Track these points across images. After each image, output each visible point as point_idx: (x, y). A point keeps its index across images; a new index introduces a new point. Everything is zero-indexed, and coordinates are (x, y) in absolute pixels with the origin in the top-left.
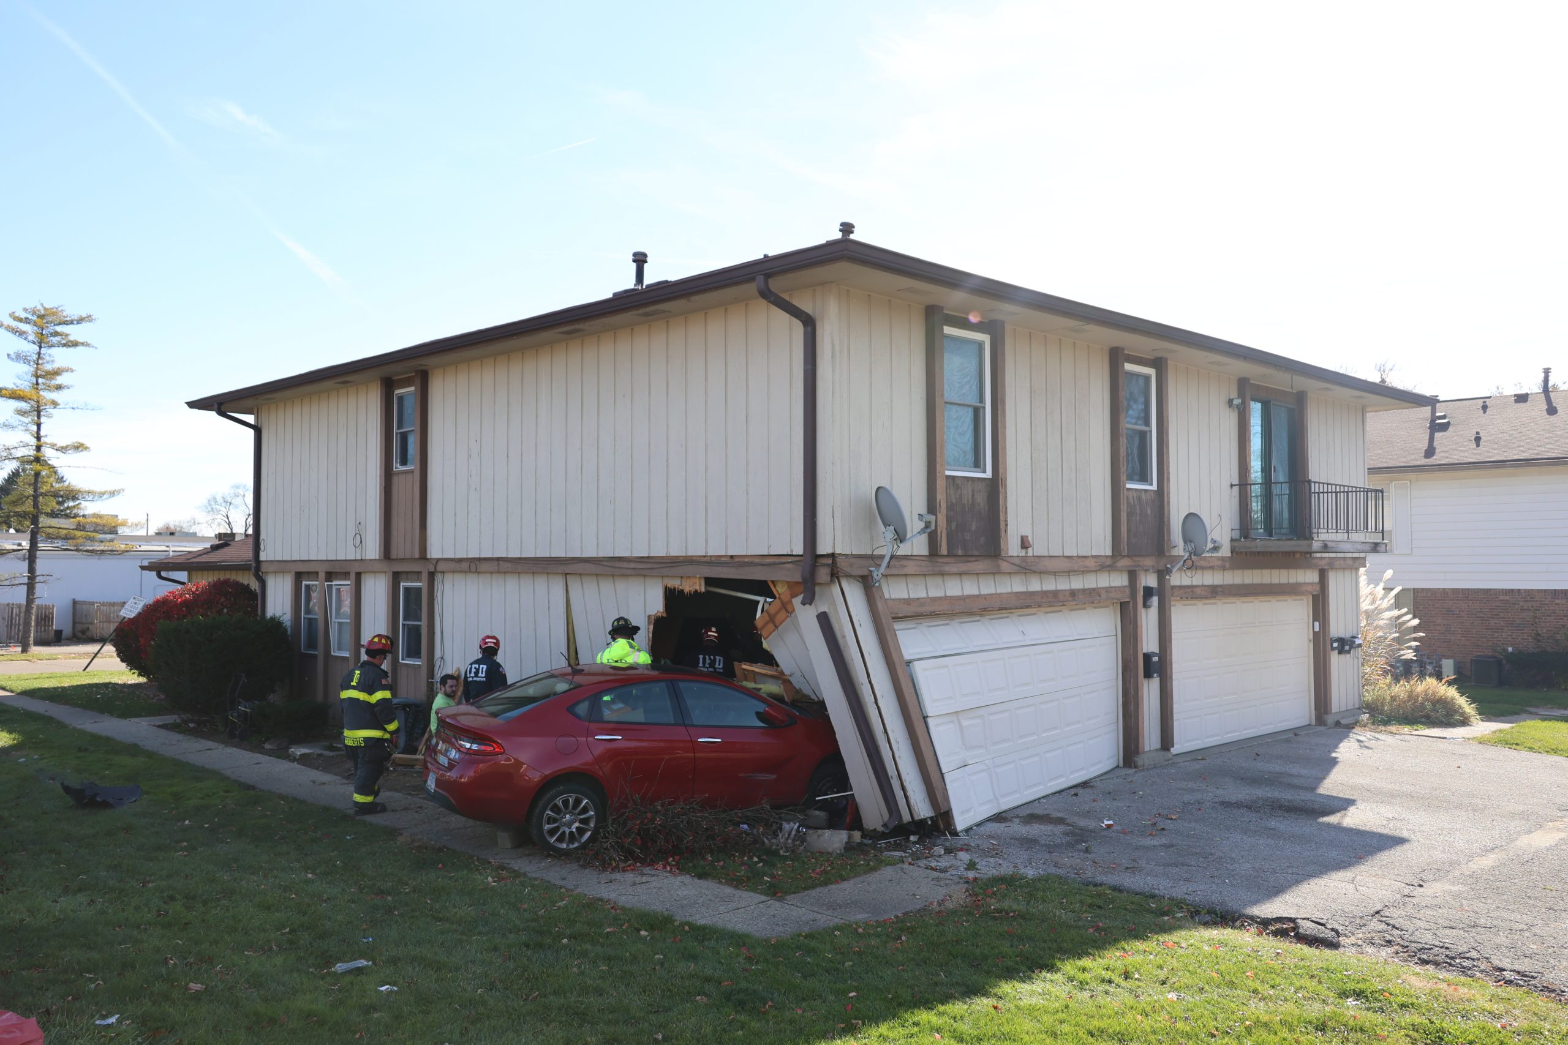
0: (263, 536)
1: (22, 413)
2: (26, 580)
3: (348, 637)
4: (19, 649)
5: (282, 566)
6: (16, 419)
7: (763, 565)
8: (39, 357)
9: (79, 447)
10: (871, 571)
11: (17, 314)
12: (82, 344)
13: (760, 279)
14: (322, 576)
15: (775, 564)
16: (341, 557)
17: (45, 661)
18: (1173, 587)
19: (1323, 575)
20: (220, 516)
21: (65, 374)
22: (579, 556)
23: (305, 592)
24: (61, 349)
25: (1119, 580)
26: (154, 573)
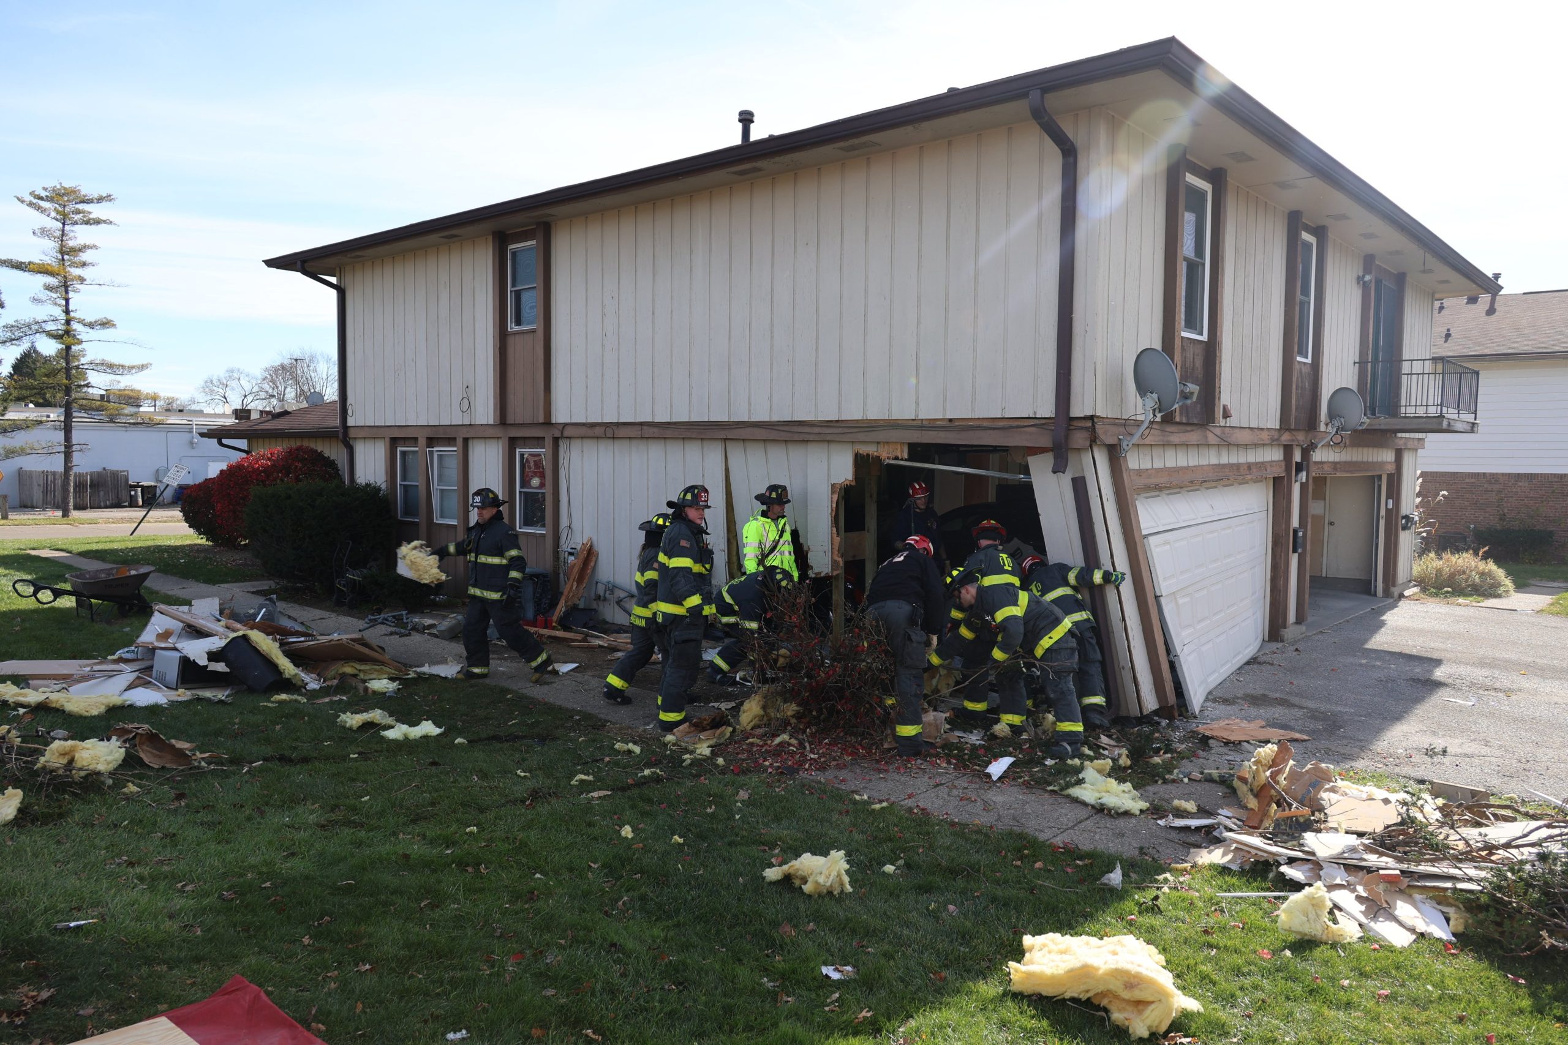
0: (350, 401)
1: (49, 288)
2: (63, 449)
3: (454, 503)
4: (59, 513)
5: (373, 433)
6: (44, 295)
7: (994, 429)
8: (63, 235)
9: (106, 324)
10: (1120, 439)
11: (36, 193)
12: (105, 222)
13: (1035, 94)
14: (422, 441)
15: (1011, 427)
16: (445, 421)
17: (86, 526)
18: (1316, 463)
19: (1399, 454)
20: (218, 397)
21: (89, 252)
22: (746, 420)
23: (401, 458)
24: (84, 226)
25: (1277, 455)
26: (215, 440)
